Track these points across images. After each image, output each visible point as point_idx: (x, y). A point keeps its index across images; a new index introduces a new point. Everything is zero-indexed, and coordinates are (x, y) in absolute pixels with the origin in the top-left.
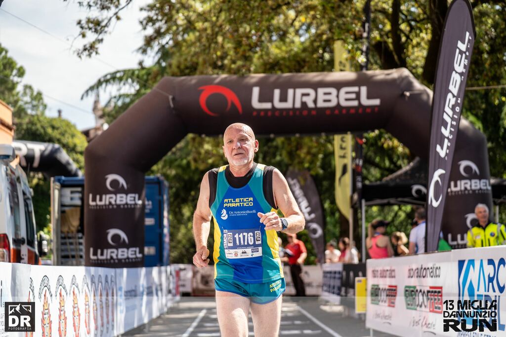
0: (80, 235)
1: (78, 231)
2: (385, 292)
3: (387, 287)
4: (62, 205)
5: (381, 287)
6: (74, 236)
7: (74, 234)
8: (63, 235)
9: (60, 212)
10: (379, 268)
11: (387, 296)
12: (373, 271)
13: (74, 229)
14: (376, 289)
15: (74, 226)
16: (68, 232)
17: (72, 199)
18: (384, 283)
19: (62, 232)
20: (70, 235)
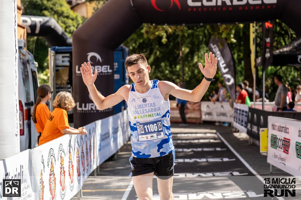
0: (69, 86)
1: (68, 84)
2: (281, 141)
3: (283, 139)
4: (56, 66)
5: (278, 137)
6: (65, 86)
7: (65, 85)
8: (57, 86)
9: (55, 71)
10: (277, 124)
11: (283, 144)
12: (273, 125)
13: (64, 82)
14: (275, 138)
15: (65, 80)
16: (61, 84)
17: (63, 61)
18: (281, 135)
19: (57, 84)
20: (62, 86)
